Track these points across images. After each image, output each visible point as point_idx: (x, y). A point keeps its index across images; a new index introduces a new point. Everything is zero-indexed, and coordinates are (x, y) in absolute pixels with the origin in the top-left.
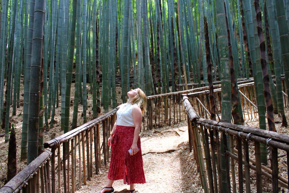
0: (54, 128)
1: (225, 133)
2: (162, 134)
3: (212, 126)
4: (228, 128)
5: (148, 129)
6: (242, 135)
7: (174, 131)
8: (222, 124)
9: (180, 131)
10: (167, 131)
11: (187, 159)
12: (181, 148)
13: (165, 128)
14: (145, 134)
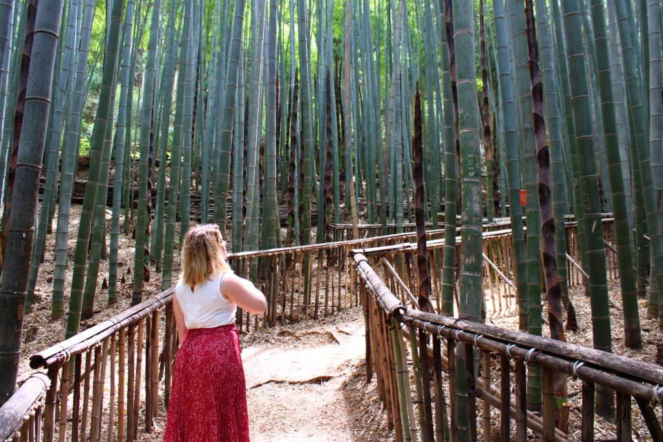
0: (33, 314)
1: (474, 347)
2: (297, 337)
3: (440, 328)
4: (479, 335)
5: (264, 326)
6: (514, 351)
7: (327, 333)
8: (466, 325)
9: (340, 332)
10: (310, 331)
11: (362, 400)
12: (344, 372)
13: (303, 325)
14: (259, 338)
